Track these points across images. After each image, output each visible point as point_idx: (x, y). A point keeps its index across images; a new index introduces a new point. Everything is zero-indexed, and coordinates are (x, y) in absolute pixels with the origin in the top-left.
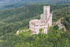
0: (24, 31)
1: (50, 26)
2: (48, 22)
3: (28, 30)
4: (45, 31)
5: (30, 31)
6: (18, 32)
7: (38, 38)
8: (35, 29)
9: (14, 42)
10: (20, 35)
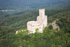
0: (22, 31)
1: (45, 26)
2: (43, 23)
3: (26, 30)
4: (41, 31)
5: (27, 31)
6: (17, 32)
7: (34, 36)
8: (32, 29)
9: (12, 40)
10: (19, 34)
